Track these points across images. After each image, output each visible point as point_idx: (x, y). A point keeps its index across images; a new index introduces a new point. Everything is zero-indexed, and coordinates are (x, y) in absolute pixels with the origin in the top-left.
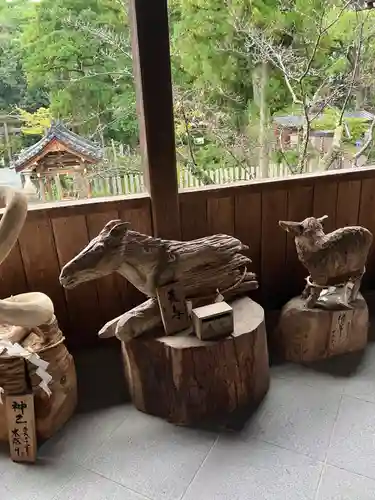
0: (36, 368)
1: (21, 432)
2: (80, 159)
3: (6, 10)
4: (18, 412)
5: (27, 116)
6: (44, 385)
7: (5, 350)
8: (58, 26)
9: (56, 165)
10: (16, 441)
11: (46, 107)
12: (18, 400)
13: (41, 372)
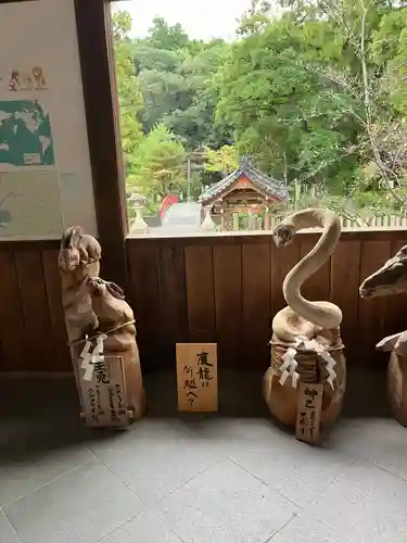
0: (326, 363)
1: (309, 415)
2: (264, 197)
3: (203, 52)
4: (310, 398)
5: (209, 153)
6: (330, 380)
7: (303, 344)
8: (257, 67)
9: (239, 202)
10: (302, 422)
11: (230, 145)
12: (311, 387)
13: (330, 368)
